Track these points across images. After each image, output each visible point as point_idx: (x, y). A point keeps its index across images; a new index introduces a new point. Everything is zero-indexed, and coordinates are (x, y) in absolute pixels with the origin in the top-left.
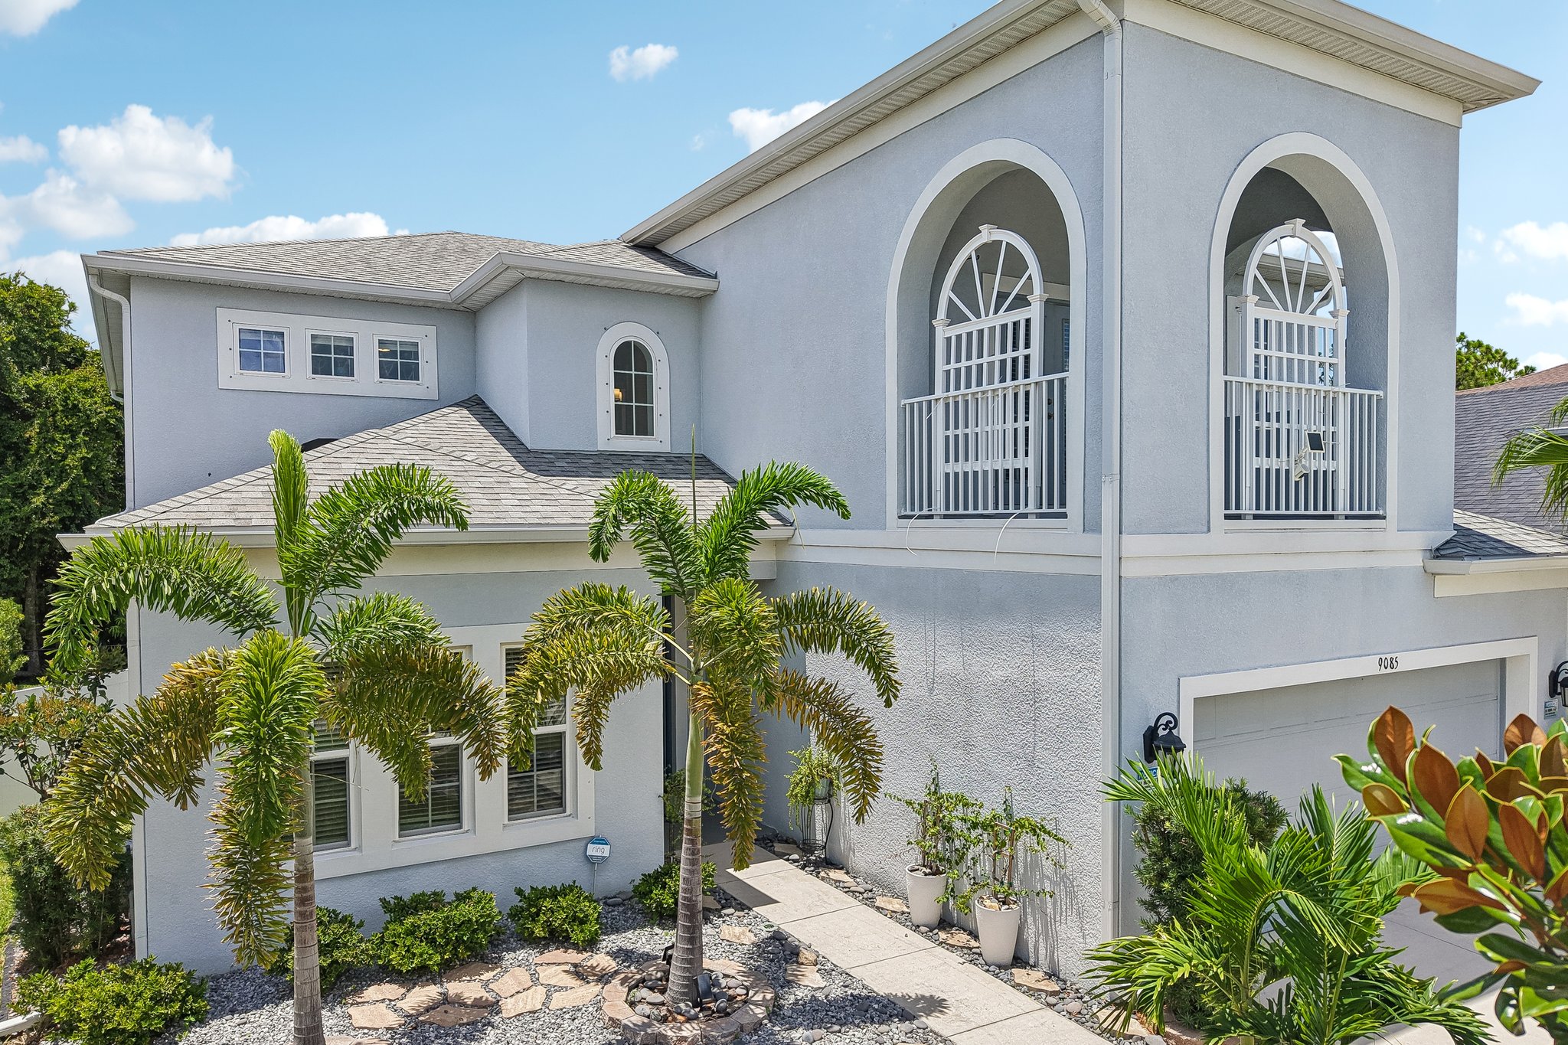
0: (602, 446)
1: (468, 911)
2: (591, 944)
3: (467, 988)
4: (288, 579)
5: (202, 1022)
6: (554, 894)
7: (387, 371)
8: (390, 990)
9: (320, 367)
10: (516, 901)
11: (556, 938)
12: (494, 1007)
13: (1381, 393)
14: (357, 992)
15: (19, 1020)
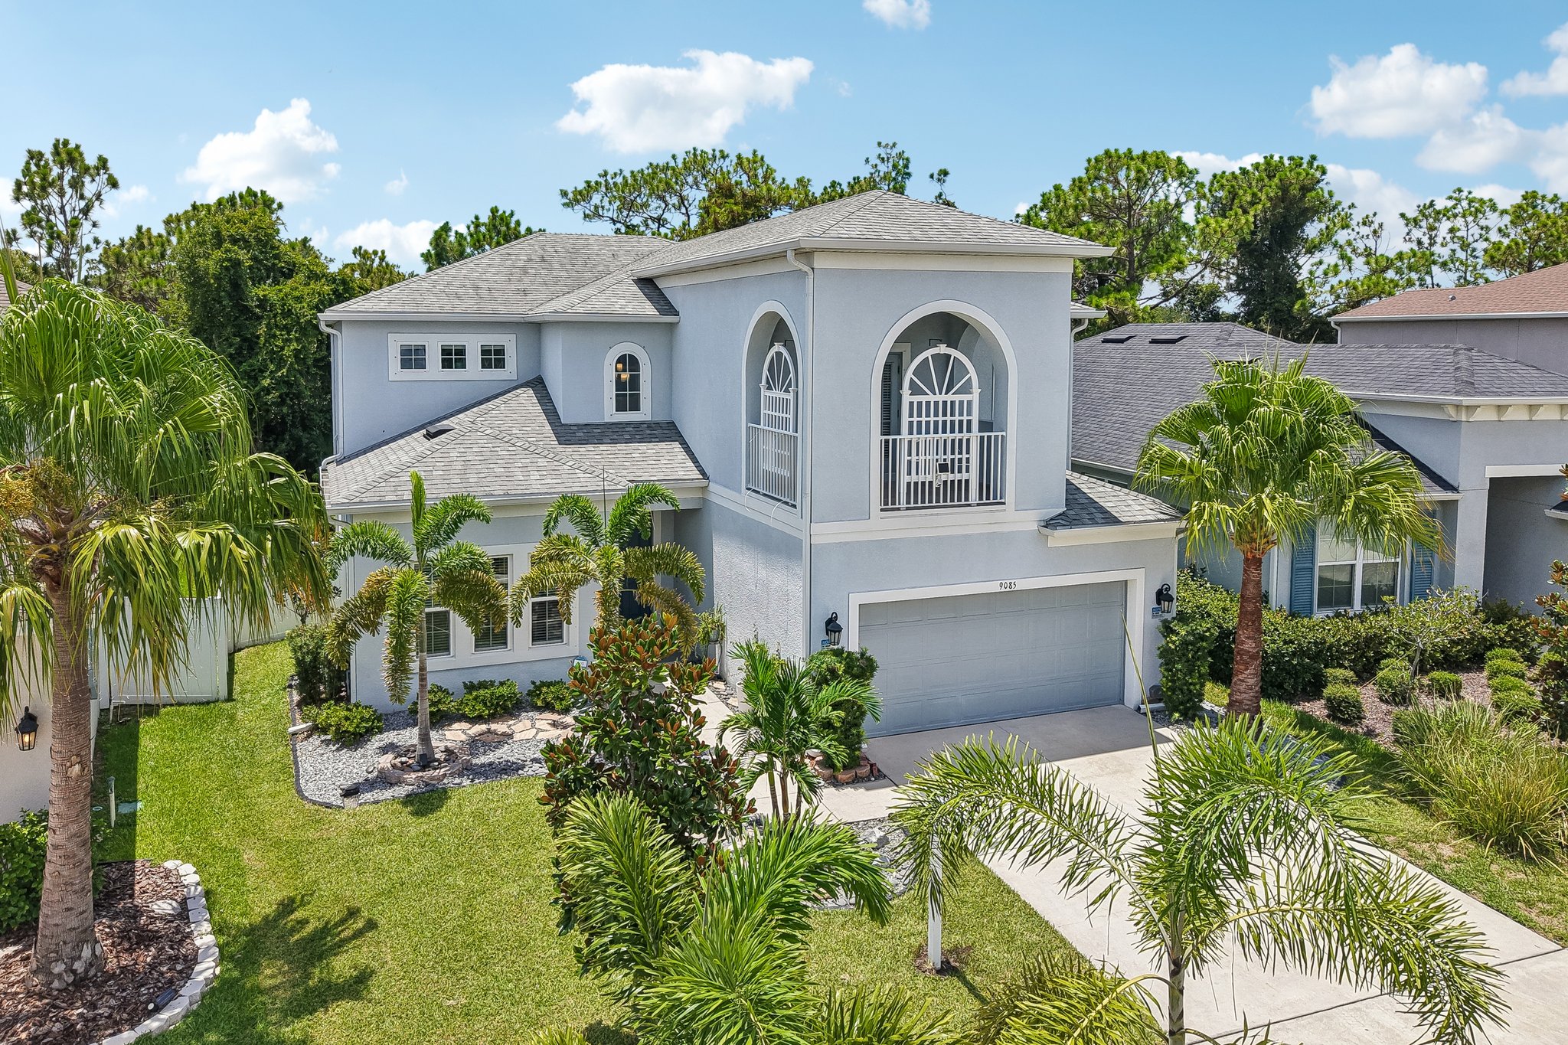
0: (607, 419)
1: (504, 690)
2: (566, 711)
3: (500, 727)
4: (417, 543)
5: (381, 732)
6: (549, 685)
7: (486, 364)
8: (464, 725)
9: (447, 364)
10: (532, 687)
11: (548, 707)
12: (510, 736)
13: (1004, 433)
14: (449, 725)
15: (304, 726)
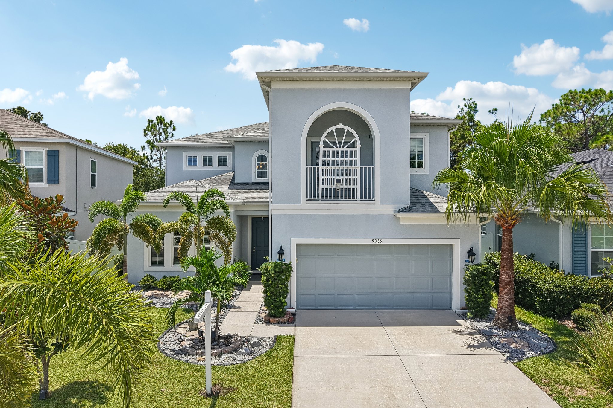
0: (253, 181)
1: (173, 279)
7: (220, 164)
9: (205, 164)
12: (167, 296)
13: (373, 167)
